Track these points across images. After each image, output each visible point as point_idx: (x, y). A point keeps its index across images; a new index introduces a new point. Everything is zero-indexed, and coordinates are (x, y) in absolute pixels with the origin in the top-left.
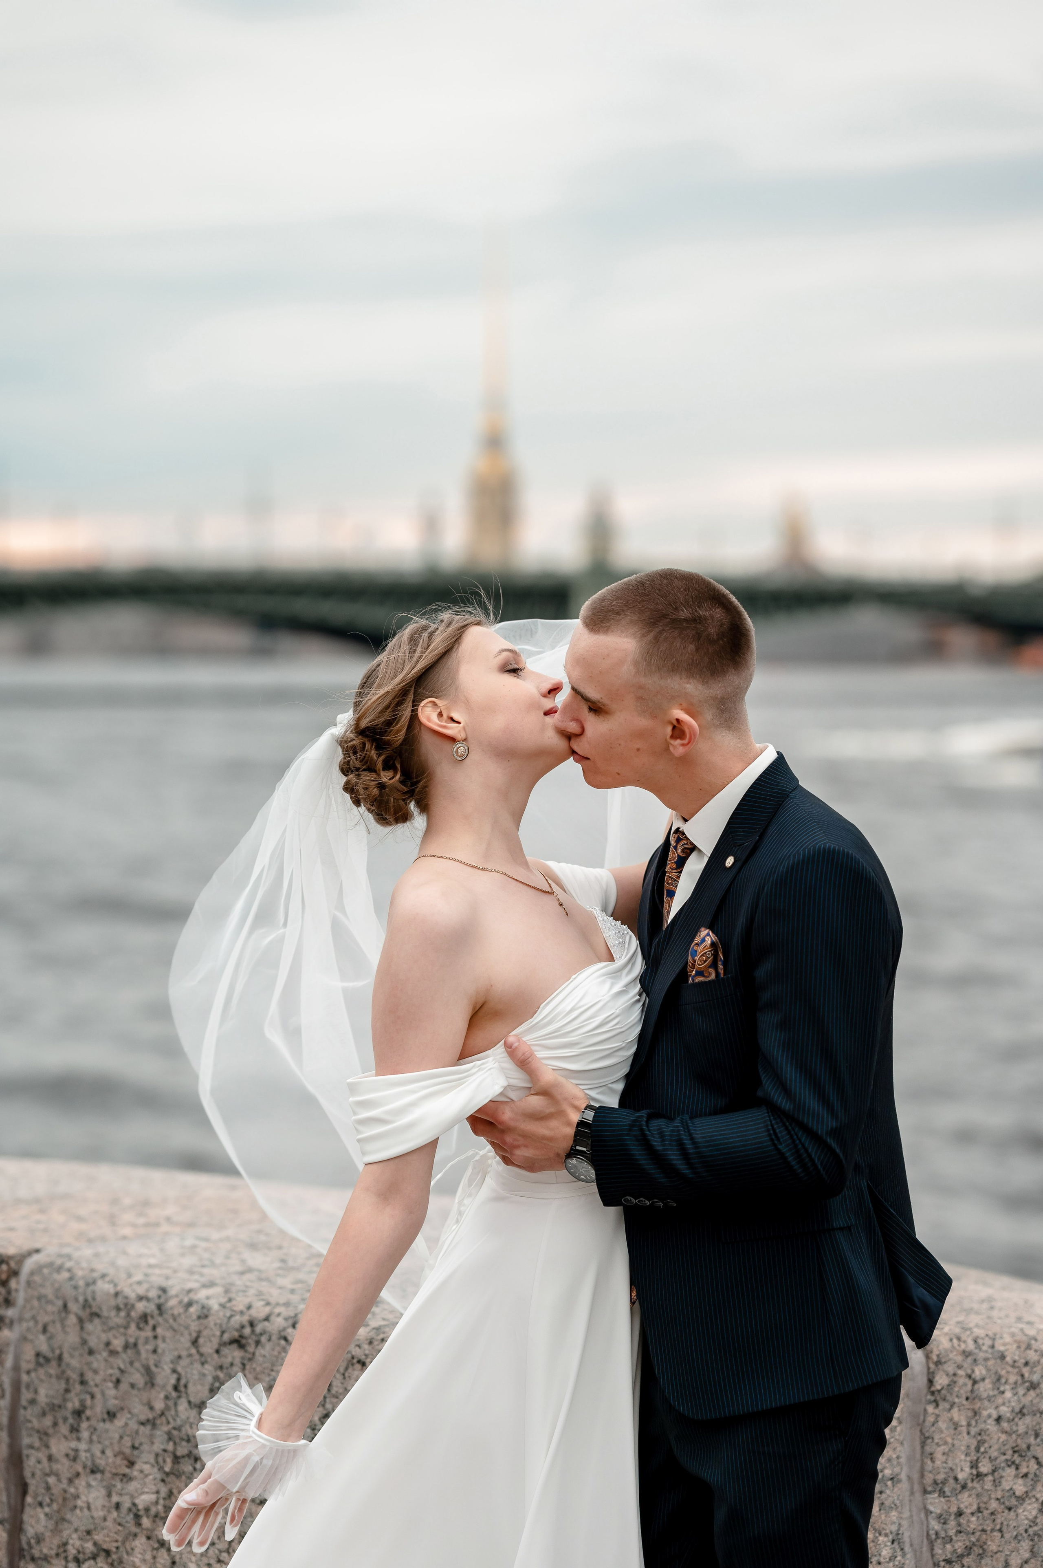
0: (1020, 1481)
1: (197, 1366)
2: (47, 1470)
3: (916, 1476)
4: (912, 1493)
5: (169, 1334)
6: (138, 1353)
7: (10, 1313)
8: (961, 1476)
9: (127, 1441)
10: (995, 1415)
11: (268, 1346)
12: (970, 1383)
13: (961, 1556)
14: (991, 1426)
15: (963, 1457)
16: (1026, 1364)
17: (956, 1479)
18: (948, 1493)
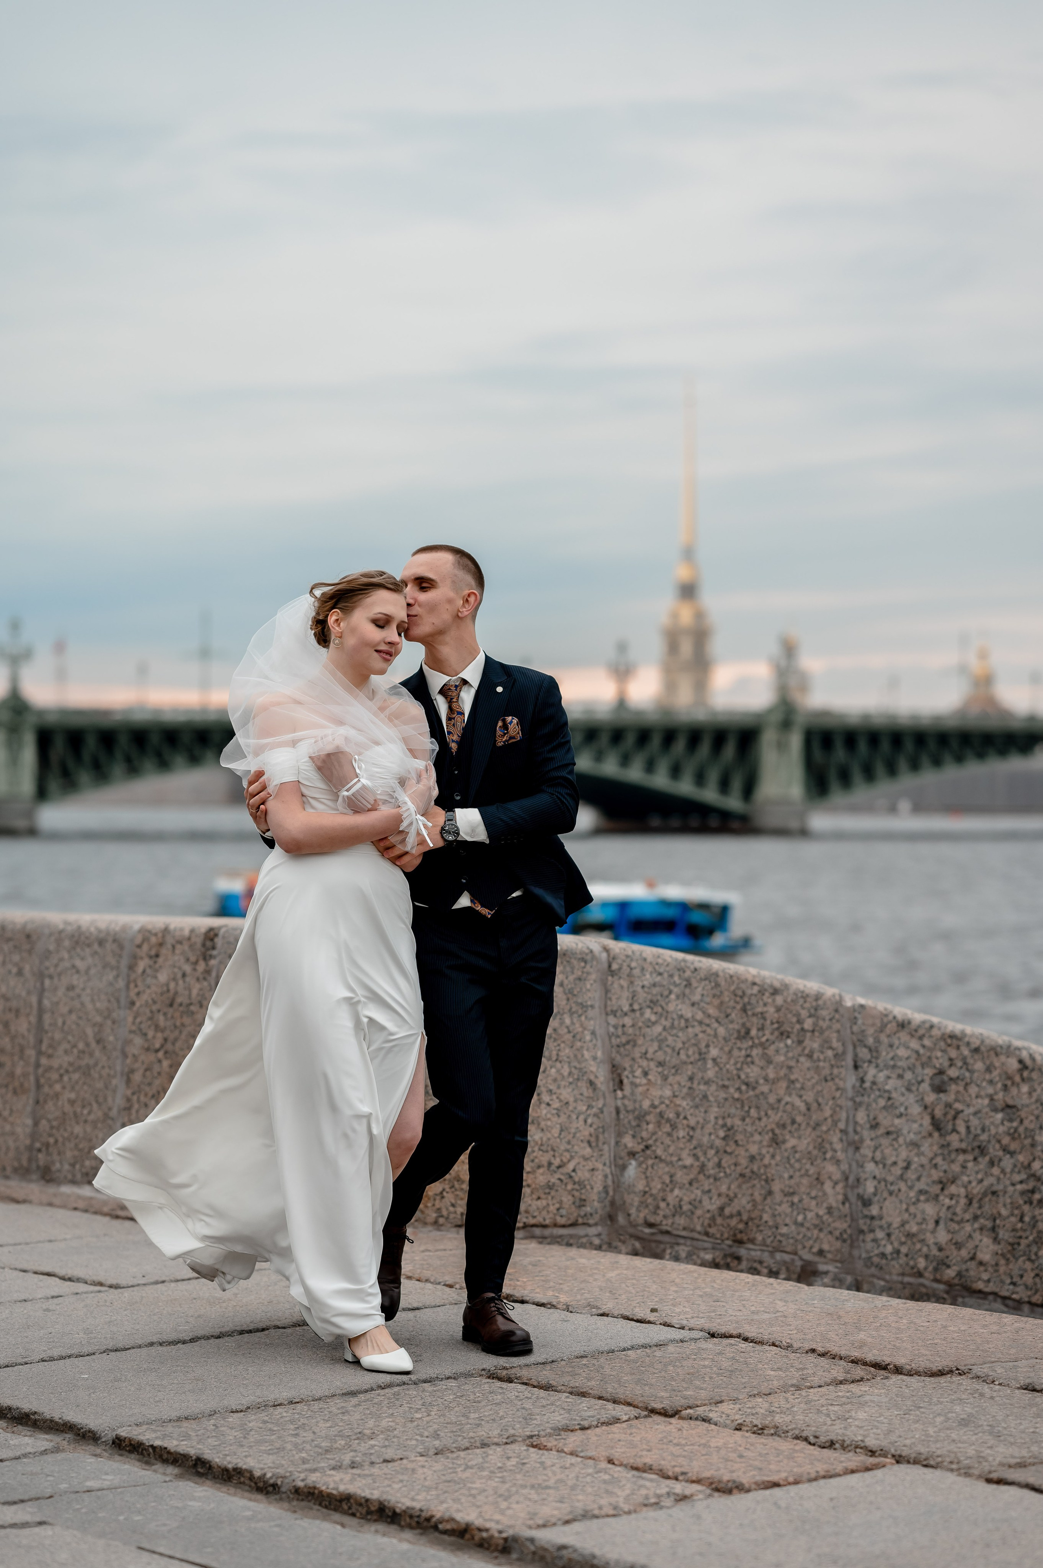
0: (653, 1015)
3: (602, 1007)
7: (214, 953)
8: (624, 1010)
10: (641, 984)
12: (628, 970)
13: (624, 1045)
14: (639, 989)
15: (625, 1001)
17: (622, 1011)
18: (618, 1016)
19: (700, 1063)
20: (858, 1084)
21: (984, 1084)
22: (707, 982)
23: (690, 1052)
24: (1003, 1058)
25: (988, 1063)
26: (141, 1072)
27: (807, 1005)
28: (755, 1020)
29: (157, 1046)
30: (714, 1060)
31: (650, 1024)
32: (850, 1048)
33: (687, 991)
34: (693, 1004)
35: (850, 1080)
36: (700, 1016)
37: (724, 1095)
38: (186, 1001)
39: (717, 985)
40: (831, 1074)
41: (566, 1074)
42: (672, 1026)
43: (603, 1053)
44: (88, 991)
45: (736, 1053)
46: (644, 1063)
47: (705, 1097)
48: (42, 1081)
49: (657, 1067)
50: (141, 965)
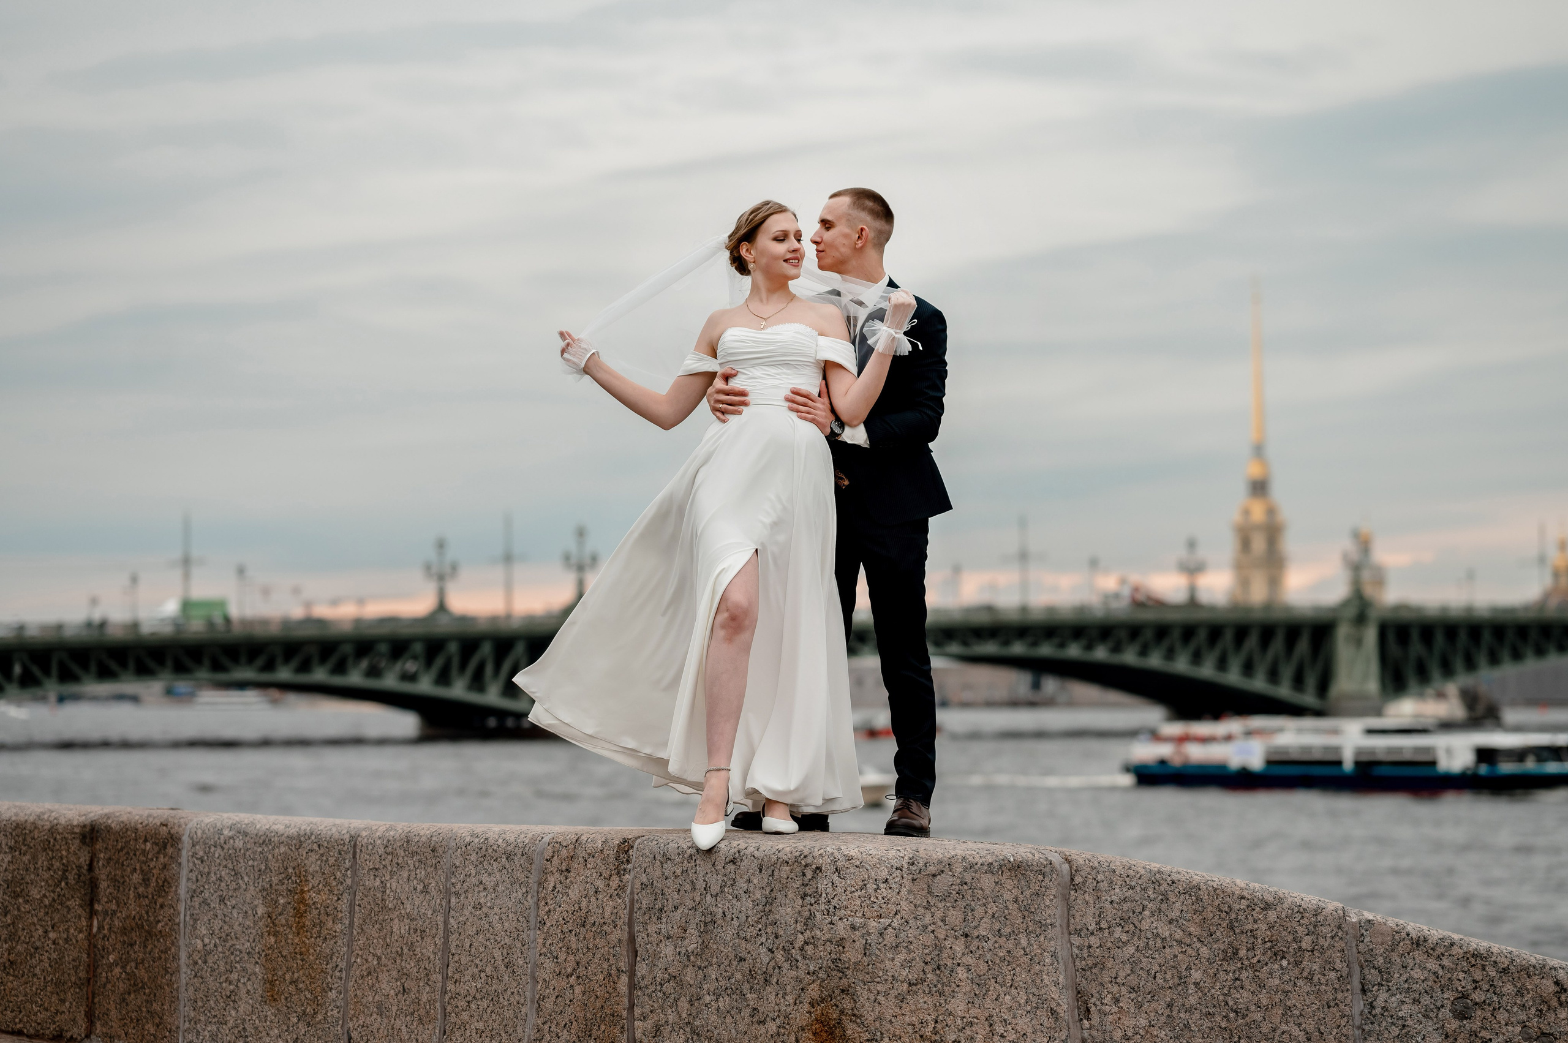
0: (1124, 934)
1: (715, 876)
2: (647, 942)
3: (1065, 925)
4: (1063, 933)
5: (702, 863)
6: (688, 875)
7: (629, 866)
8: (1090, 928)
9: (684, 920)
10: (1109, 900)
11: (746, 861)
13: (1091, 968)
14: (1107, 905)
15: (1091, 919)
16: (1128, 876)
17: (1088, 929)
18: (1083, 936)
19: (1180, 988)
20: (1366, 1011)
21: (1515, 1009)
22: (1187, 895)
23: (1168, 976)
24: (1536, 980)
25: (1519, 985)
26: (553, 998)
27: (1305, 921)
28: (1243, 938)
29: (569, 970)
30: (1196, 984)
31: (1120, 944)
32: (1357, 969)
33: (1164, 907)
34: (1170, 922)
35: (1359, 1006)
36: (1179, 934)
37: (1210, 1024)
38: (599, 921)
39: (1199, 900)
40: (1335, 999)
41: (1022, 1001)
42: (1147, 947)
43: (1066, 977)
44: (496, 910)
45: (1222, 976)
46: (1115, 989)
47: (1187, 1026)
48: (449, 1008)
49: (1130, 992)
50: (552, 880)
